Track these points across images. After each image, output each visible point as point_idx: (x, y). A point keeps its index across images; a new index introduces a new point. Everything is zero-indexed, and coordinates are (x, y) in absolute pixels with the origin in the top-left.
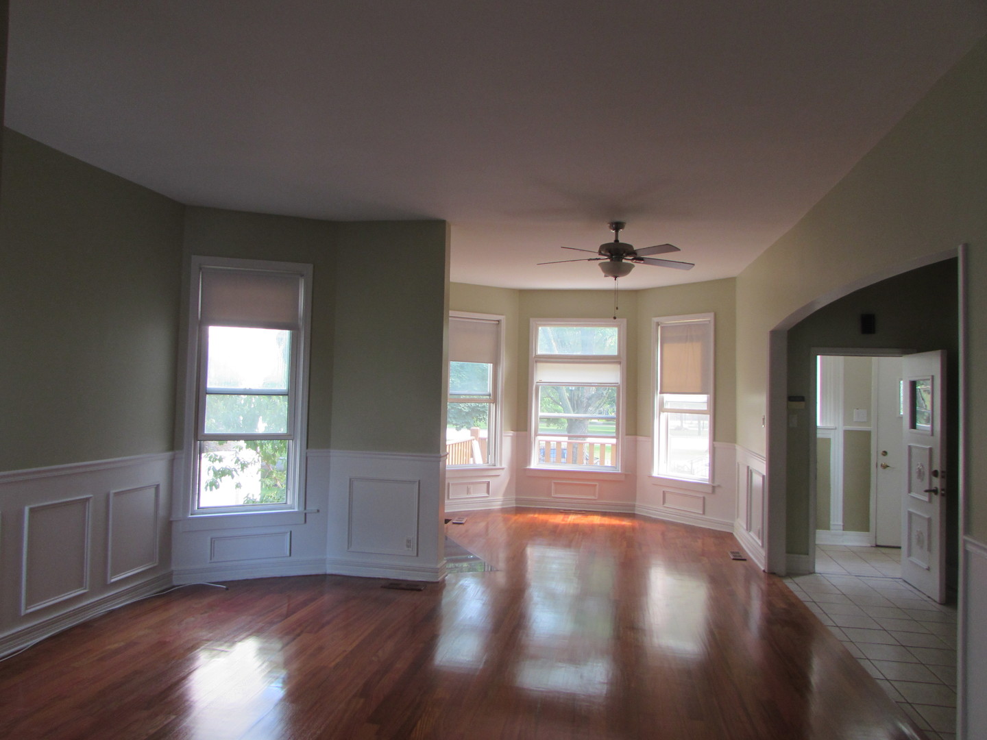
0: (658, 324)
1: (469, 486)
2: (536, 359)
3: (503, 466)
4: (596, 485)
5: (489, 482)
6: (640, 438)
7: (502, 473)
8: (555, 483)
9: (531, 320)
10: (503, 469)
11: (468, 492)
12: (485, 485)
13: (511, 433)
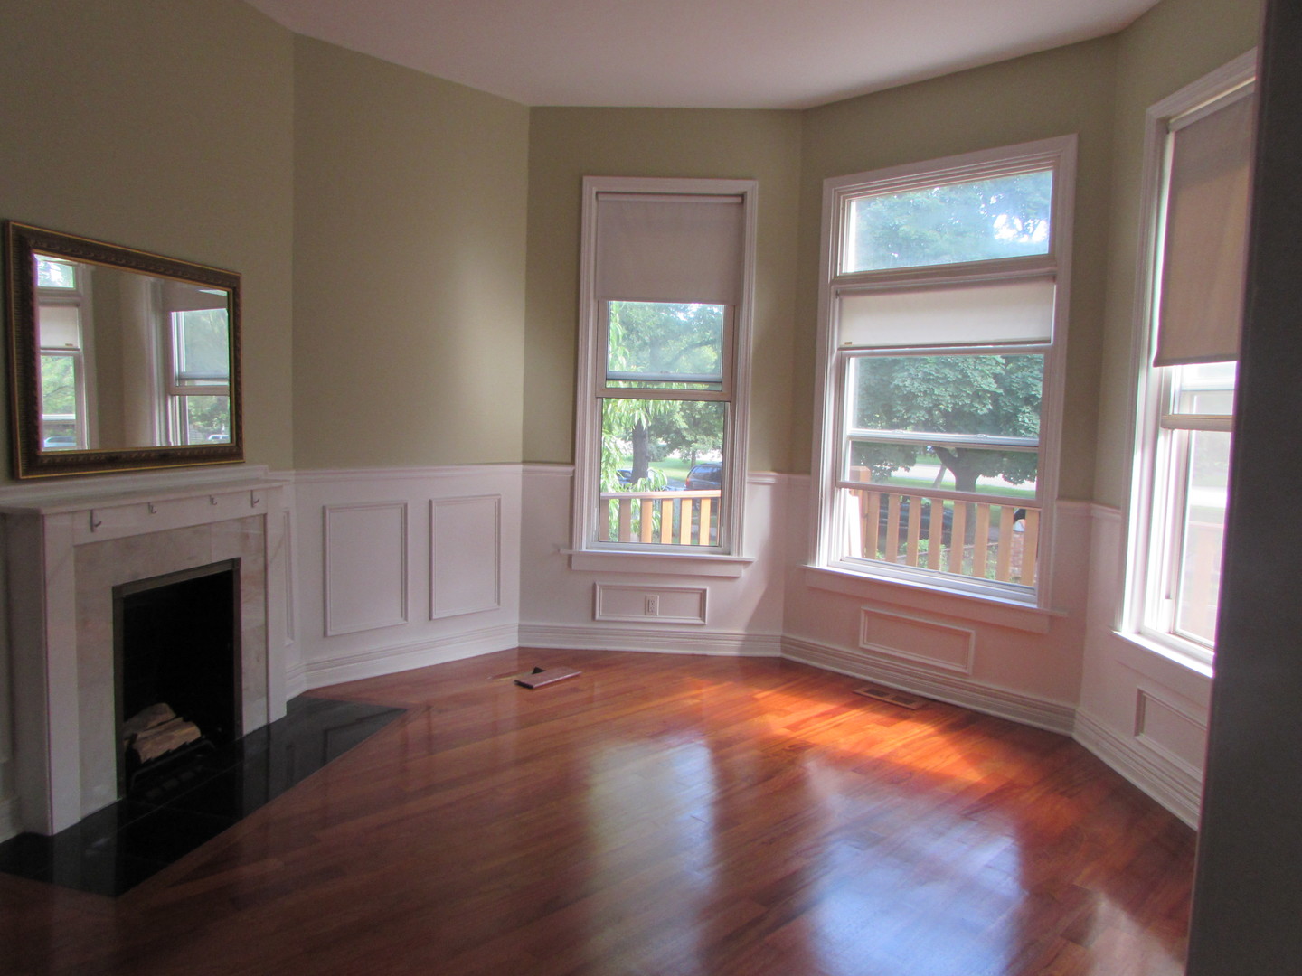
0: (1164, 125)
1: (649, 596)
2: (839, 287)
3: (746, 555)
4: (967, 636)
5: (705, 591)
6: (1099, 511)
7: (744, 573)
8: (867, 612)
9: (826, 182)
10: (746, 563)
11: (648, 608)
12: (696, 597)
13: (771, 477)
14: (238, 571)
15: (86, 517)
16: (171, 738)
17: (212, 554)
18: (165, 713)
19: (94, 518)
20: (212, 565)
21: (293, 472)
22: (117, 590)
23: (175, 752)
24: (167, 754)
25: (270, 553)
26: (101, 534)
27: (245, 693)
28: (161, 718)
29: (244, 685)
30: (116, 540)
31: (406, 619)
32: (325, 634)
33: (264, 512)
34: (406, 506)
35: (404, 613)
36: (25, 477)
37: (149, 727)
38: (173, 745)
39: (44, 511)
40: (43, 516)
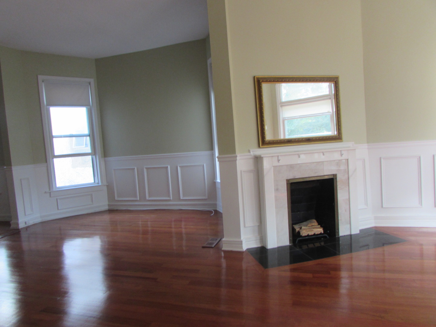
14: (336, 178)
15: (276, 158)
16: (312, 231)
17: (325, 172)
18: (315, 223)
19: (279, 158)
20: (324, 176)
21: (367, 144)
22: (288, 181)
23: (312, 235)
24: (308, 235)
25: (350, 173)
26: (282, 163)
27: (340, 222)
28: (313, 224)
29: (340, 218)
30: (287, 165)
31: (421, 205)
32: (382, 207)
33: (348, 158)
34: (420, 157)
35: (421, 202)
36: (262, 147)
37: (308, 226)
38: (311, 233)
39: (262, 156)
40: (263, 157)
